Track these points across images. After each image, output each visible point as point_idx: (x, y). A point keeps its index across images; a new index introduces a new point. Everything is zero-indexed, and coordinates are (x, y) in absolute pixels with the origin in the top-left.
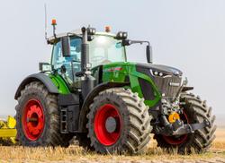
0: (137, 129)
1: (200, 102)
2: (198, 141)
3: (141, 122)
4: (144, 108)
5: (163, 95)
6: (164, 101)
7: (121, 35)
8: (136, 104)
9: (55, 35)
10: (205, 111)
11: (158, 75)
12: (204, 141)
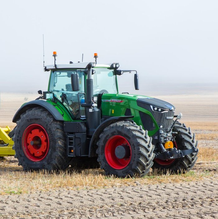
0: (145, 157)
1: (186, 130)
2: (185, 163)
3: (148, 151)
4: (149, 139)
5: (161, 127)
6: (162, 132)
7: (114, 66)
8: (143, 136)
9: (55, 66)
10: (191, 138)
11: (158, 110)
12: (190, 163)
